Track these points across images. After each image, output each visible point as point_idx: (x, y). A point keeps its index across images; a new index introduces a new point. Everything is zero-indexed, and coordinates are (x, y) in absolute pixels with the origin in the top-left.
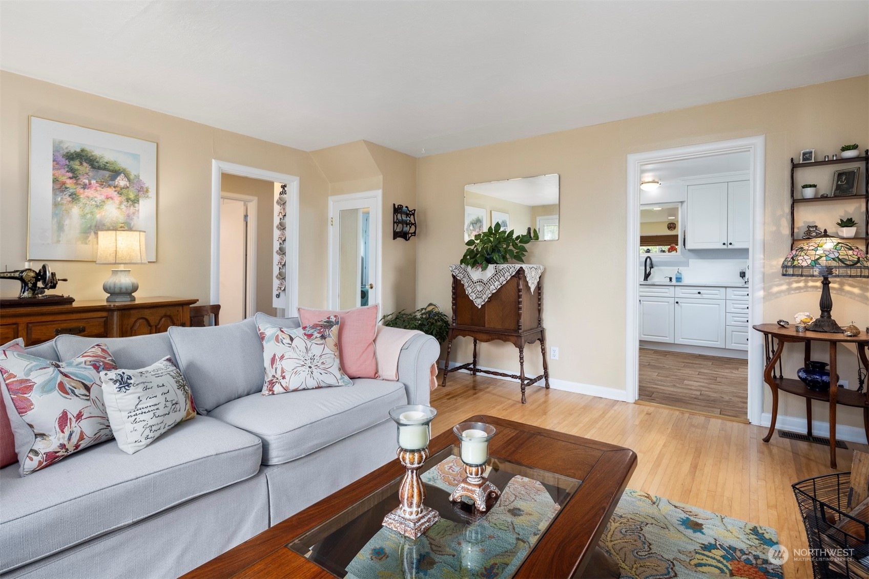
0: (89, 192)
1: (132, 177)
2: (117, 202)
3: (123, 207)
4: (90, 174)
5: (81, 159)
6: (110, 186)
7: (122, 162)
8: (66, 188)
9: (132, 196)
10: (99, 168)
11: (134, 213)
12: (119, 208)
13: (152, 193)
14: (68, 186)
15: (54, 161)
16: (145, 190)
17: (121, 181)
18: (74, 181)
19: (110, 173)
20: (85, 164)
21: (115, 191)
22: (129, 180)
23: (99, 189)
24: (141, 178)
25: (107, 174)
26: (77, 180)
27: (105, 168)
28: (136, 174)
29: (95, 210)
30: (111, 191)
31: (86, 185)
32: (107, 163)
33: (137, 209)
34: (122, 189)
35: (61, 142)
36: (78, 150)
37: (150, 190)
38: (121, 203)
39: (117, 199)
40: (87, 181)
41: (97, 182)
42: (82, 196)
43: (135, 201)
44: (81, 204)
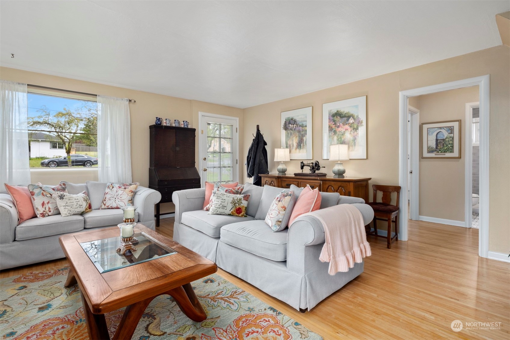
0: (340, 129)
1: (355, 117)
2: (350, 131)
3: (352, 132)
4: (340, 121)
5: (337, 115)
6: (347, 124)
7: (351, 111)
8: (332, 129)
9: (355, 127)
10: (343, 117)
11: (356, 135)
12: (350, 134)
13: (364, 123)
14: (333, 128)
15: (329, 119)
16: (361, 122)
17: (351, 121)
18: (335, 125)
19: (347, 118)
20: (338, 117)
21: (349, 126)
22: (354, 119)
23: (343, 126)
24: (359, 117)
25: (345, 119)
26: (336, 125)
27: (345, 117)
28: (357, 115)
29: (342, 136)
30: (347, 127)
31: (339, 126)
32: (346, 114)
33: (357, 133)
34: (351, 124)
35: (331, 110)
36: (336, 112)
37: (363, 121)
38: (351, 131)
39: (350, 129)
40: (339, 124)
41: (342, 124)
42: (337, 131)
43: (356, 129)
44: (337, 135)
